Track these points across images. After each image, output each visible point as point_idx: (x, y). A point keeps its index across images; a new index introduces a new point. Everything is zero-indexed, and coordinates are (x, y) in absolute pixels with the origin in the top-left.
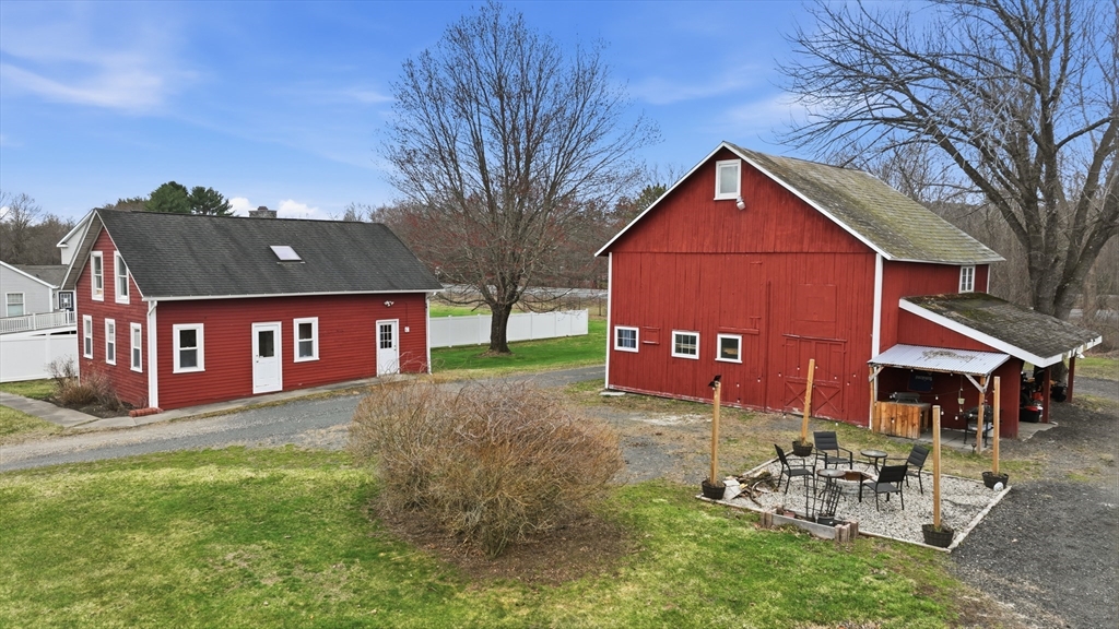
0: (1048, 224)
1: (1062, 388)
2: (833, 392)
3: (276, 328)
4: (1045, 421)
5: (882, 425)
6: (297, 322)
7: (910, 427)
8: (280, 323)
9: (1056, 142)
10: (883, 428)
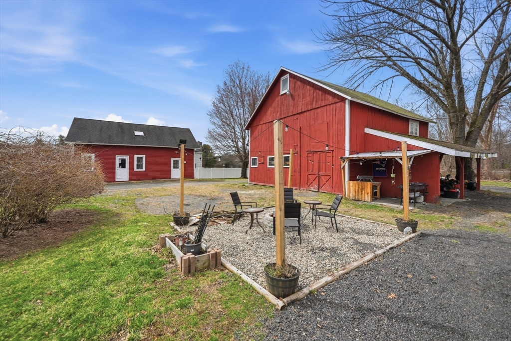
0: (458, 95)
1: (473, 183)
2: (328, 177)
3: (127, 158)
4: (461, 198)
5: (351, 194)
6: (136, 157)
7: (366, 194)
8: (128, 156)
9: (459, 46)
10: (351, 196)
